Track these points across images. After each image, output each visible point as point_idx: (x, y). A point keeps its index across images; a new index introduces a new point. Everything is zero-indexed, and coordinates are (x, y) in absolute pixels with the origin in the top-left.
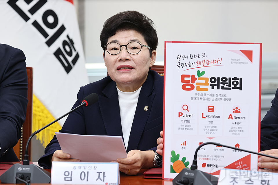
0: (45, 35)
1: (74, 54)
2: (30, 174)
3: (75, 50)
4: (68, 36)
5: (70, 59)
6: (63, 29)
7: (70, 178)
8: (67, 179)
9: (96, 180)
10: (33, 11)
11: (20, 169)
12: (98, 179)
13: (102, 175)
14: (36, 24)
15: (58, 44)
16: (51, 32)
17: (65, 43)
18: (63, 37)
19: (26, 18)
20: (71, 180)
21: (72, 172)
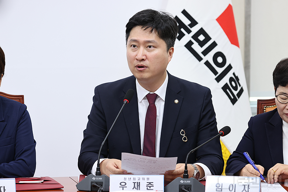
0: (215, 72)
1: (239, 88)
2: (191, 185)
3: (240, 86)
4: (234, 74)
5: (236, 93)
6: (230, 67)
7: (221, 189)
8: (218, 190)
9: (242, 191)
10: (205, 53)
11: (182, 182)
12: (243, 191)
13: (247, 187)
14: (207, 64)
15: (226, 80)
16: (220, 70)
17: (231, 79)
18: (230, 75)
19: (200, 59)
20: (222, 191)
21: (222, 184)
